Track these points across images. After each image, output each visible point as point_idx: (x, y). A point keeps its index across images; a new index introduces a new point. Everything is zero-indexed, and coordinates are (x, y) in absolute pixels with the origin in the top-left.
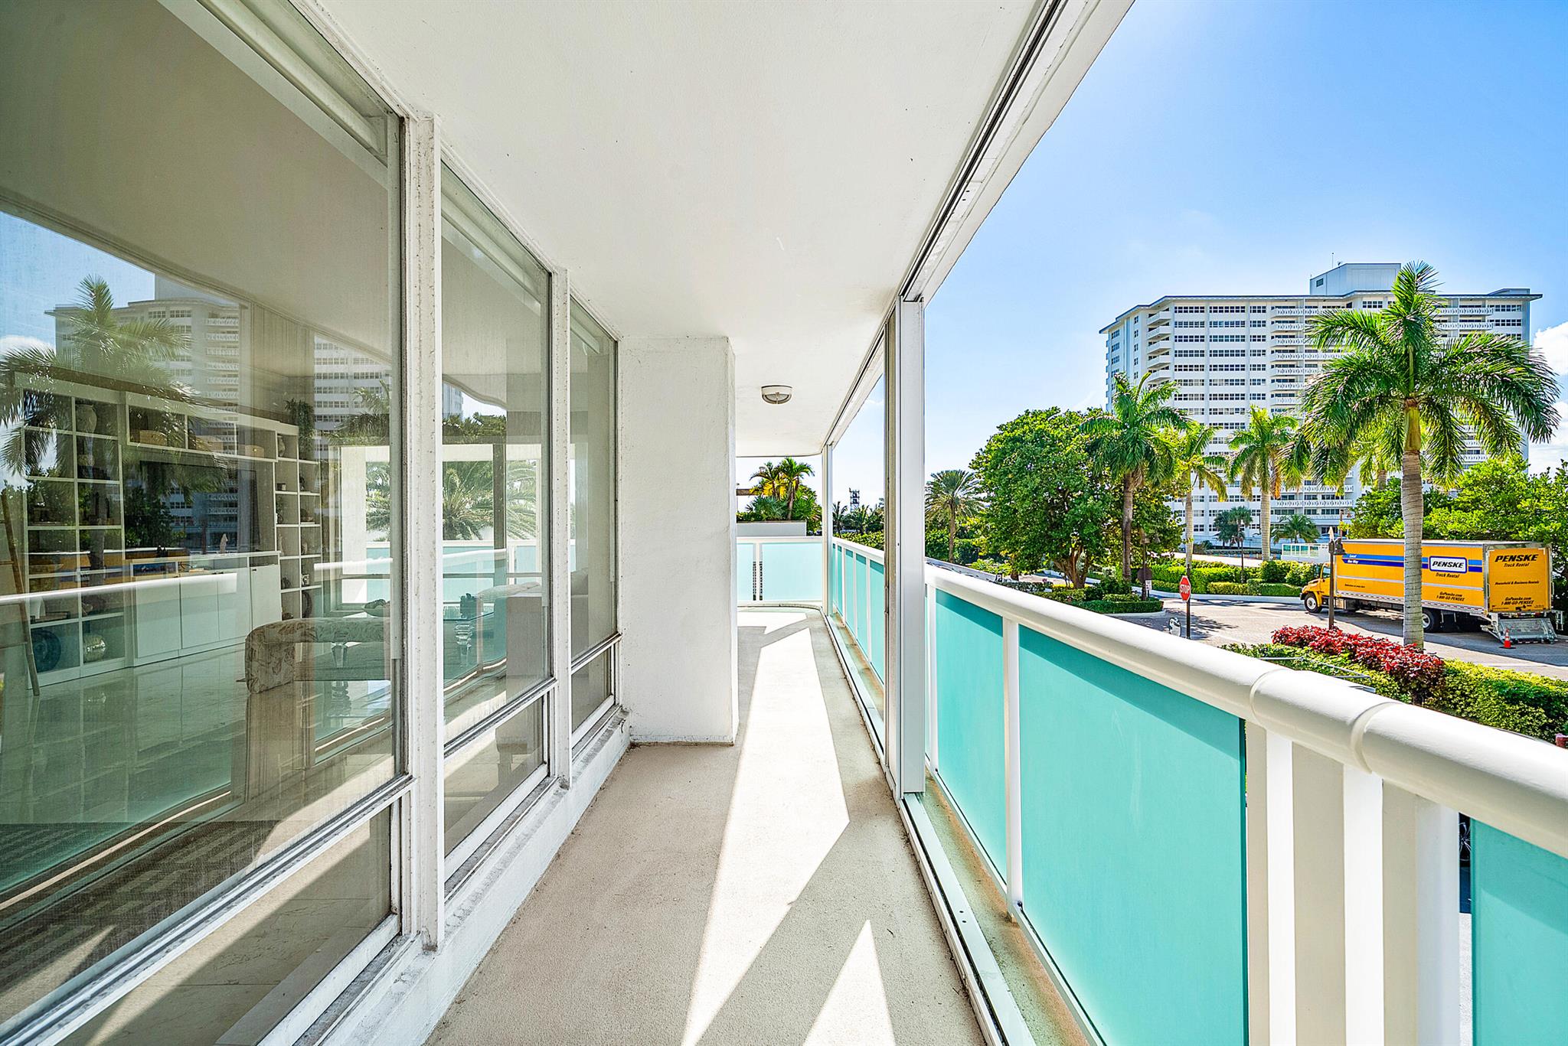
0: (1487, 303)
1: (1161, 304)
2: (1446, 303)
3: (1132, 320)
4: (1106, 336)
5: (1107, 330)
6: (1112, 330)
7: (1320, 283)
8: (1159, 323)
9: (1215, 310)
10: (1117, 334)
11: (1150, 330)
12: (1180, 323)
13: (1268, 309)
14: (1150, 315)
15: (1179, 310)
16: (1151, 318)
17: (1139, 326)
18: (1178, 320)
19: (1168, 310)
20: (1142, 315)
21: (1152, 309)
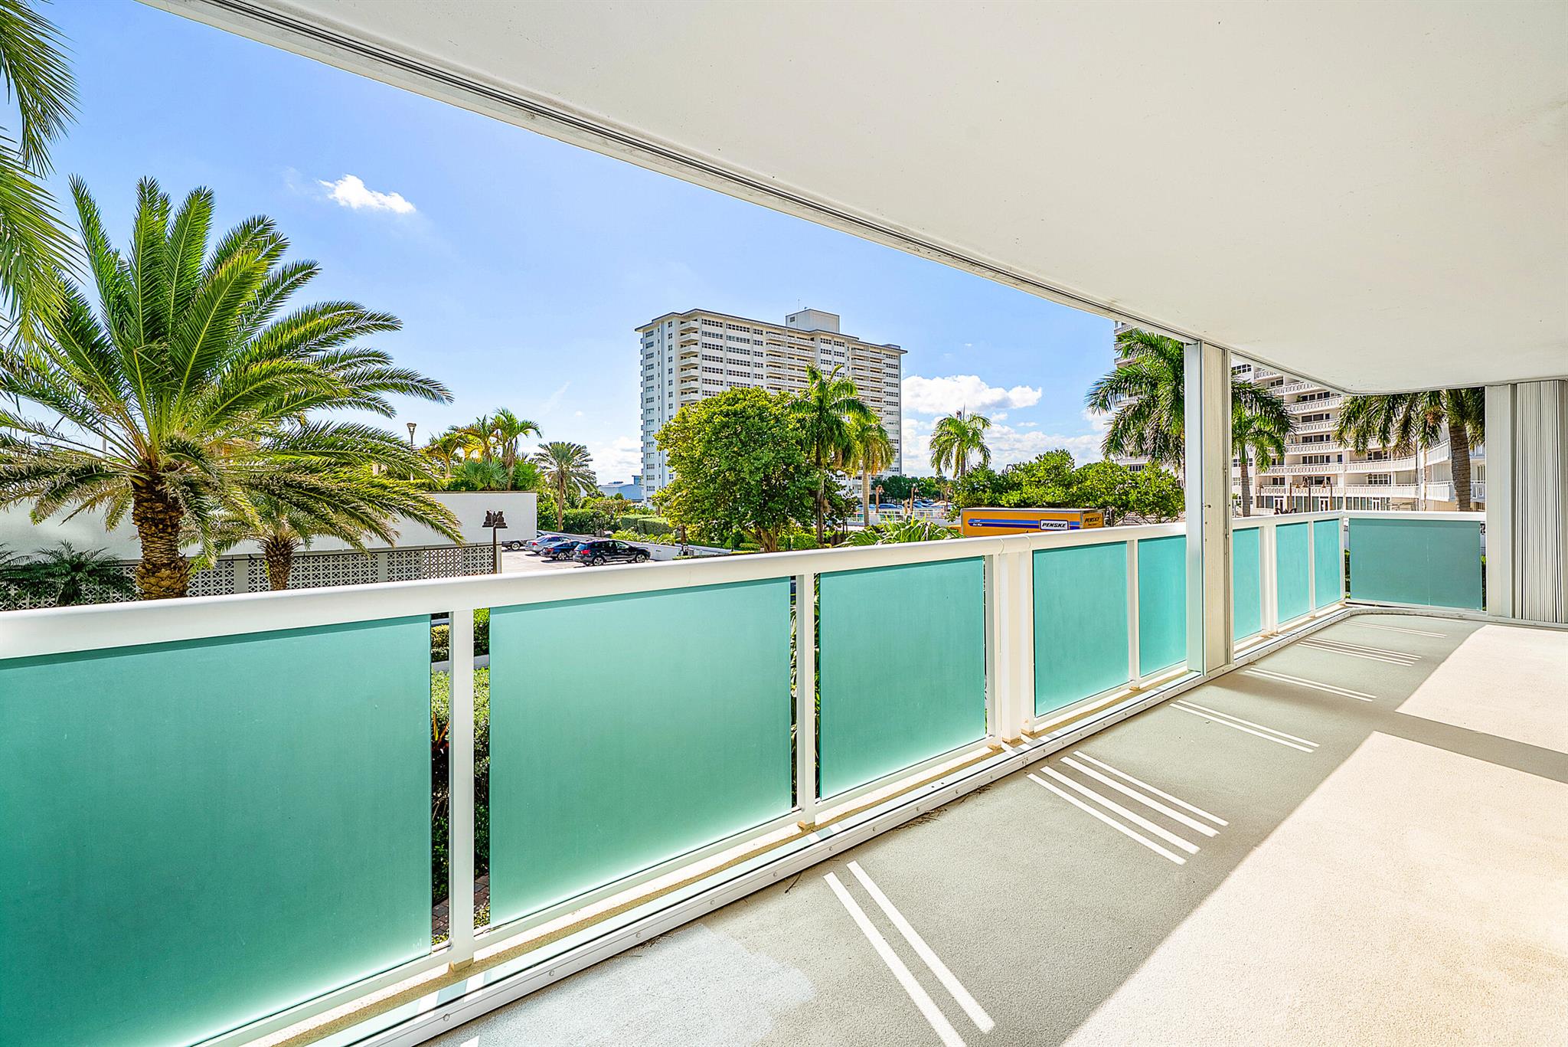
0: (883, 352)
1: (692, 315)
2: (862, 348)
3: (666, 324)
4: (640, 335)
5: (642, 330)
6: (647, 330)
7: (792, 319)
8: (690, 330)
9: (730, 327)
10: (651, 334)
11: (682, 334)
12: (706, 333)
13: (764, 333)
14: (682, 323)
15: (705, 322)
16: (683, 325)
17: (672, 330)
18: (704, 330)
19: (696, 320)
20: (675, 321)
21: (684, 317)
